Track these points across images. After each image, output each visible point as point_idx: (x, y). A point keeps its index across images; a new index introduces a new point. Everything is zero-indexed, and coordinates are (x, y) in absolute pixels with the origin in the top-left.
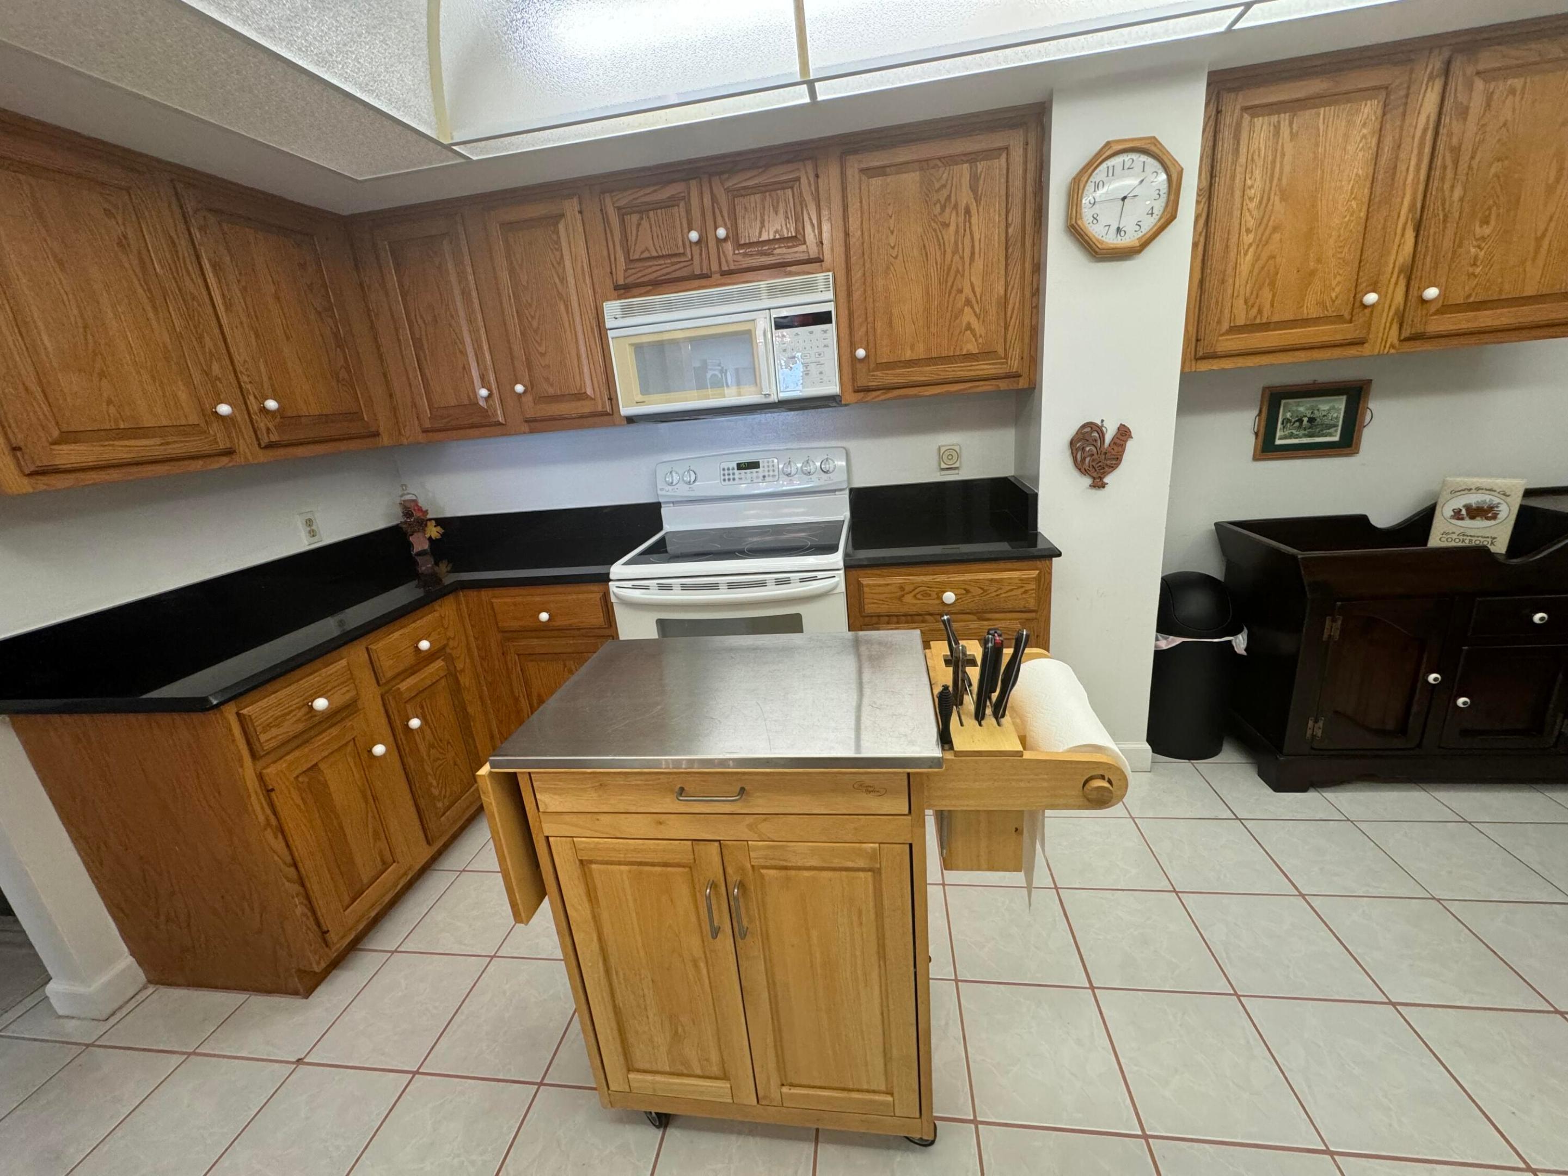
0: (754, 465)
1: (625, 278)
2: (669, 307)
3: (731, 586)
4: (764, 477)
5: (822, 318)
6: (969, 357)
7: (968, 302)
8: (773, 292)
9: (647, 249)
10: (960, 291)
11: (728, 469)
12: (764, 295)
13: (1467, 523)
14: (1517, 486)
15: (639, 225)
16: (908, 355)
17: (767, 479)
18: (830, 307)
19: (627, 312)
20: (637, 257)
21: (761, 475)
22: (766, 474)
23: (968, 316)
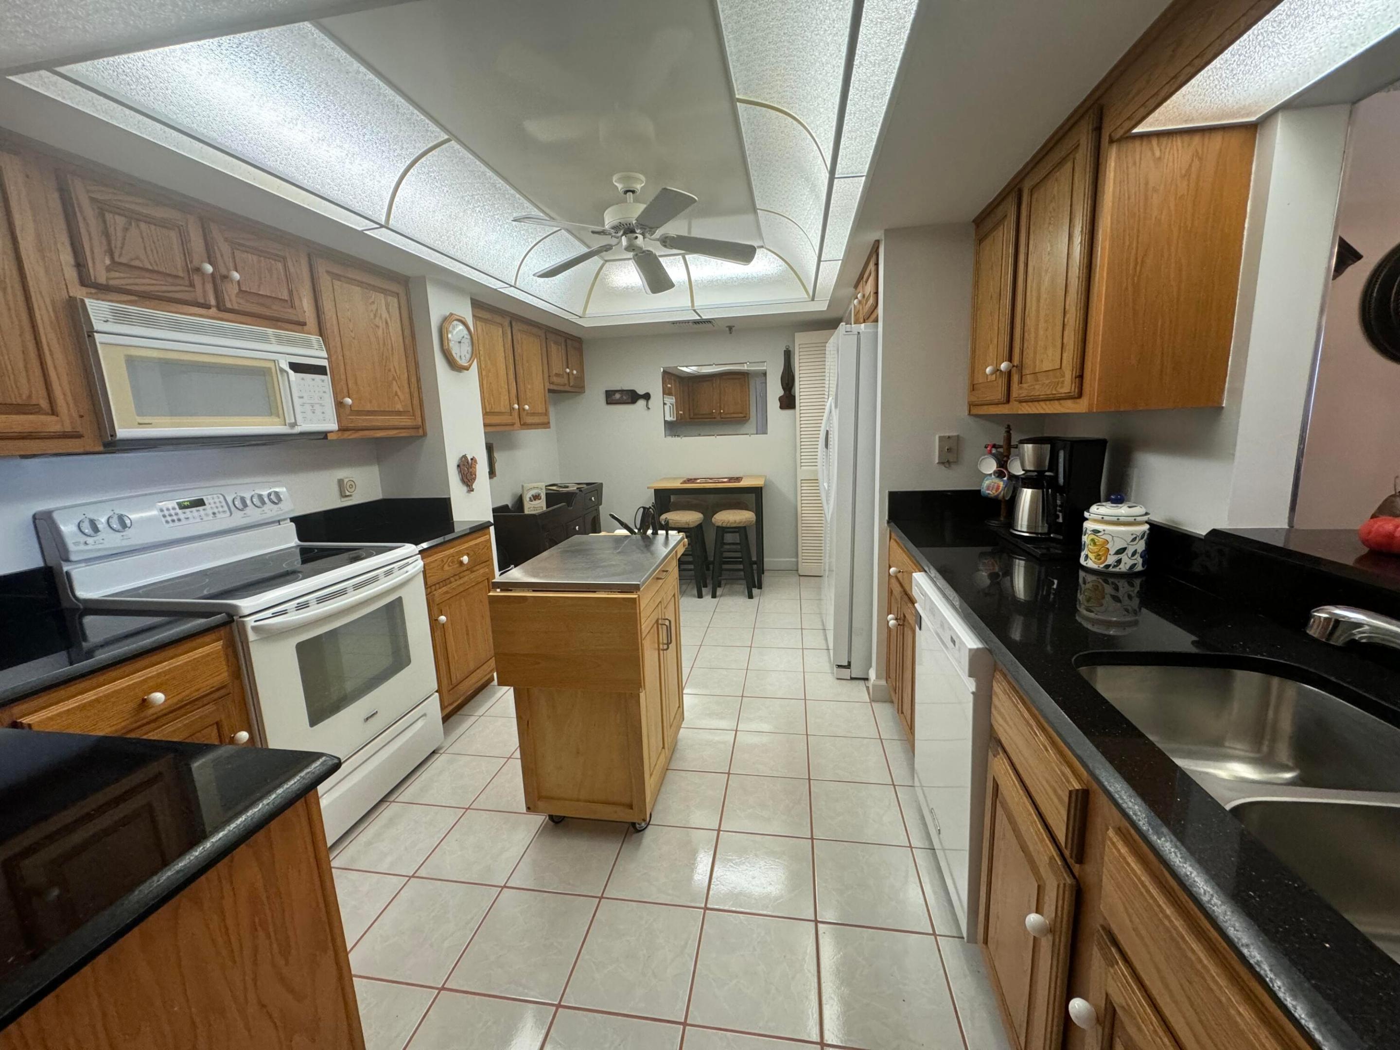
0: (200, 503)
1: (108, 279)
2: (177, 326)
3: (357, 587)
4: (214, 514)
5: (319, 370)
6: (399, 413)
7: (394, 379)
8: (280, 340)
9: (137, 258)
10: (390, 370)
11: (168, 509)
12: (273, 340)
13: (534, 502)
14: (543, 485)
15: (126, 230)
16: (368, 407)
17: (218, 515)
18: (325, 363)
19: (120, 317)
20: (123, 260)
21: (210, 512)
22: (216, 510)
23: (395, 387)
